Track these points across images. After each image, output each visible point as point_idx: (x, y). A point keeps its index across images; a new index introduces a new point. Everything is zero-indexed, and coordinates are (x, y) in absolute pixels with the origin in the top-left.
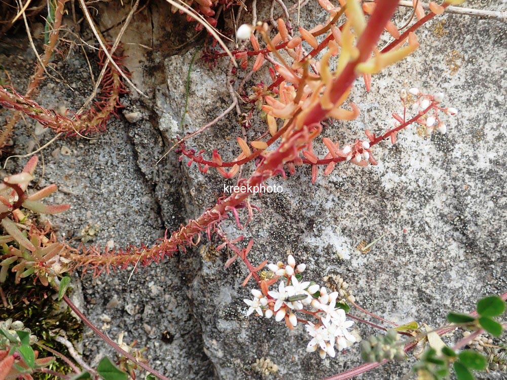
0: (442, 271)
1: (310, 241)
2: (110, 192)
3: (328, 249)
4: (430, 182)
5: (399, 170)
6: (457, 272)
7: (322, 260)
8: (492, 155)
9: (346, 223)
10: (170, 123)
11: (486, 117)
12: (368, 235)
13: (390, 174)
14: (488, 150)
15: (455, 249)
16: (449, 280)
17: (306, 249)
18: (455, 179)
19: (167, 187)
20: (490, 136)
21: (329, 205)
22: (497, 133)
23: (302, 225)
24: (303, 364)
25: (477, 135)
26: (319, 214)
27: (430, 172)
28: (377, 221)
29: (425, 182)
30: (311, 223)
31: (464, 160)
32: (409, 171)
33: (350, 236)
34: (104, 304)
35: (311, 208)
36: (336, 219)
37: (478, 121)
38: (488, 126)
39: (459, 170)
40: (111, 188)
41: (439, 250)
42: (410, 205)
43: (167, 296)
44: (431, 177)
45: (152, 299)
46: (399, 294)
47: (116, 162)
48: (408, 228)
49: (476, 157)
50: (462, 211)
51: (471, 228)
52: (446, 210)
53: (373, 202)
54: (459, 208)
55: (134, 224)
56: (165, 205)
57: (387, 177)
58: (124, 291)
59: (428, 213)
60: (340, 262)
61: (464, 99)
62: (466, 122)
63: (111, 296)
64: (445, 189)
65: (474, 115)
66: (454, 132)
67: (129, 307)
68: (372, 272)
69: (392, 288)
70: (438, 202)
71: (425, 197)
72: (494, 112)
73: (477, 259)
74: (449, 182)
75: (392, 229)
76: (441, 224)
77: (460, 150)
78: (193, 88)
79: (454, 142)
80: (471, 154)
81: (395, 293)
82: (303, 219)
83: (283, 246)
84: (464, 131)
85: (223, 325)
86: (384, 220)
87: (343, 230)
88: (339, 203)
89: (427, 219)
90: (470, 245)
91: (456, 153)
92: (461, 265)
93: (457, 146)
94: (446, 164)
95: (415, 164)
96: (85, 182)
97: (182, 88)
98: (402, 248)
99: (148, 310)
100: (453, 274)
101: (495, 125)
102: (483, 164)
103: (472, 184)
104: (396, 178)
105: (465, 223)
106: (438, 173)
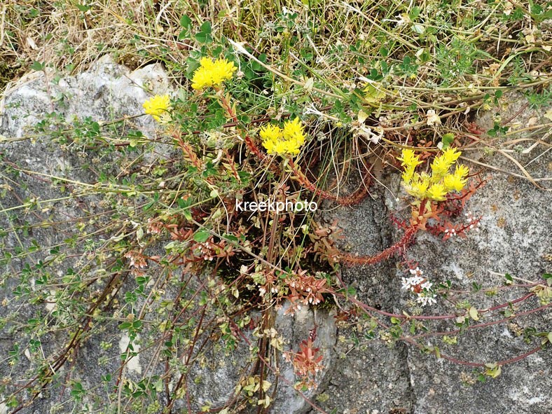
1: (444, 267)
2: (360, 230)
3: (452, 272)
4: (502, 249)
5: (487, 241)
6: (513, 295)
7: (449, 277)
8: (530, 241)
9: (462, 262)
10: (389, 202)
11: (531, 222)
12: (472, 269)
13: (482, 242)
14: (529, 238)
16: (508, 298)
17: (442, 271)
18: (513, 249)
19: (386, 231)
20: (531, 232)
21: (455, 252)
22: (533, 231)
23: (442, 259)
24: (438, 328)
25: (525, 230)
26: (450, 256)
27: (502, 244)
28: (476, 263)
29: (499, 249)
30: (446, 259)
31: (518, 241)
32: (492, 242)
33: (464, 269)
34: (350, 284)
35: (447, 252)
36: (457, 259)
37: (527, 224)
38: (530, 227)
39: (515, 245)
40: (361, 227)
42: (492, 258)
43: (380, 286)
44: (502, 246)
45: (372, 286)
46: (485, 301)
47: (364, 216)
49: (523, 241)
50: (516, 265)
52: (509, 264)
53: (475, 254)
54: (515, 263)
55: (368, 247)
56: (384, 239)
57: (481, 243)
58: (360, 279)
59: (501, 264)
60: (458, 280)
61: (521, 212)
62: (520, 223)
63: (353, 280)
64: (509, 253)
65: (524, 220)
66: (514, 227)
67: (361, 287)
69: (482, 297)
70: (506, 259)
71: (499, 255)
72: (535, 221)
74: (511, 250)
75: (483, 268)
76: (507, 270)
77: (516, 235)
78: (401, 189)
79: (514, 232)
80: (521, 239)
81: (483, 300)
82: (443, 257)
83: (433, 268)
84: (519, 227)
85: (402, 302)
86: (479, 263)
87: (460, 265)
88: (459, 252)
89: (500, 267)
91: (514, 237)
92: (516, 292)
93: (515, 234)
94: (510, 242)
95: (495, 239)
96: (349, 223)
97: (396, 188)
98: (487, 277)
99: (370, 290)
100: (511, 295)
101: (534, 227)
102: (525, 244)
103: (521, 253)
104: (486, 245)
105: (518, 271)
106: (506, 245)
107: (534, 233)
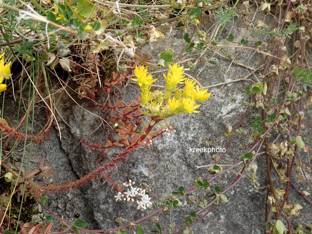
0: (181, 176)
1: (134, 171)
2: (50, 159)
3: (141, 173)
4: (174, 145)
5: (163, 142)
6: (185, 176)
7: (139, 177)
8: (193, 135)
9: (146, 163)
10: (76, 131)
11: (190, 122)
12: (154, 166)
13: (160, 144)
14: (191, 133)
15: (184, 167)
16: (183, 179)
17: (132, 174)
18: (182, 144)
19: (74, 155)
20: (192, 129)
21: (140, 157)
22: (193, 128)
23: (130, 165)
24: (134, 217)
25: (188, 128)
26: (136, 160)
27: (173, 142)
28: (157, 161)
29: (172, 146)
30: (134, 164)
31: (184, 137)
32: (167, 142)
33: (148, 167)
34: (49, 206)
35: (133, 158)
36: (143, 162)
37: (188, 123)
38: (191, 125)
39: (183, 141)
40: (51, 157)
41: (179, 168)
42: (168, 154)
43: (75, 199)
44: (174, 144)
45: (69, 201)
46: (167, 186)
47: (52, 146)
48: (168, 162)
49: (188, 136)
50: (185, 154)
51: (188, 160)
52: (180, 155)
53: (155, 154)
54: (184, 153)
55: (60, 171)
56: (74, 162)
57: (159, 145)
58: (57, 199)
59: (174, 156)
60: (145, 177)
61: (182, 116)
62: (184, 124)
63: (52, 202)
64: (179, 147)
65: (186, 122)
66: (180, 128)
67: (60, 206)
68: (157, 179)
69: (164, 184)
70: (177, 152)
71: (172, 151)
72: (192, 120)
73: (191, 170)
74: (180, 145)
75: (162, 163)
76: (179, 159)
78: (85, 117)
79: (180, 132)
80: (186, 135)
81: (165, 186)
82: (131, 163)
83: (123, 173)
84: (183, 127)
85: (102, 207)
86: (159, 160)
87: (145, 165)
88: (143, 156)
89: (174, 158)
90: (189, 166)
91: (182, 135)
92: (187, 173)
93: (181, 133)
94: (179, 139)
95: (168, 140)
96: (40, 156)
97: (81, 118)
98: (166, 169)
99: (68, 205)
100: (184, 176)
101: (193, 124)
102: (190, 138)
103: (187, 145)
104: (163, 146)
105: (186, 159)
106: (176, 142)
107: (194, 129)
